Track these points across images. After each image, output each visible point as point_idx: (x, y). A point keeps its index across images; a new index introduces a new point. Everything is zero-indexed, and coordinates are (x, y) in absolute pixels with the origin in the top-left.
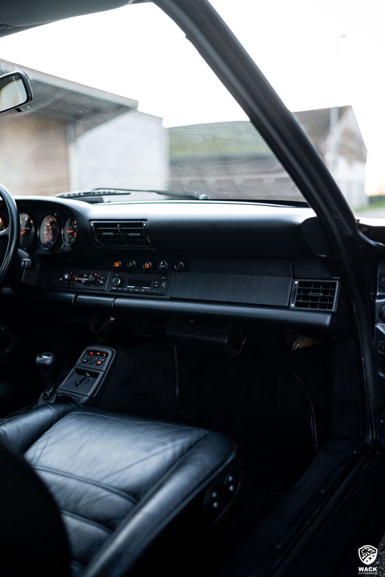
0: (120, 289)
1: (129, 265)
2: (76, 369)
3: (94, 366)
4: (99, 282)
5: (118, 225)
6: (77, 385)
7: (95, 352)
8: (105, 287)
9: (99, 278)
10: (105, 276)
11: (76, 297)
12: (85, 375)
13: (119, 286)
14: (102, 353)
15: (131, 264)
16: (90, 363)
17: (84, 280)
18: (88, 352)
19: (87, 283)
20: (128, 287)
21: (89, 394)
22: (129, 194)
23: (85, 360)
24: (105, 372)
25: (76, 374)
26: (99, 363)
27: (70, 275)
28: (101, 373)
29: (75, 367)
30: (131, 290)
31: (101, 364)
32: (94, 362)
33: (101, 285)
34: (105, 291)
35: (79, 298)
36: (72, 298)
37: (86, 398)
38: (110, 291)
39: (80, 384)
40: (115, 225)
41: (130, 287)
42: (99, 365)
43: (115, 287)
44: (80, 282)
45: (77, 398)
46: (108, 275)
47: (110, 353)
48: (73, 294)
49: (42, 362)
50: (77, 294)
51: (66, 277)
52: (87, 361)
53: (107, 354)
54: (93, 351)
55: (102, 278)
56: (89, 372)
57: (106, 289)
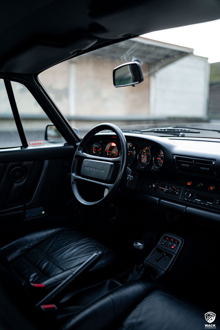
0: (190, 200)
1: (198, 186)
2: (157, 248)
3: (169, 249)
4: (176, 192)
5: (193, 161)
6: (157, 261)
7: (170, 239)
8: (179, 197)
9: (176, 190)
10: (180, 189)
11: (160, 200)
12: (163, 254)
13: (190, 198)
14: (174, 241)
15: (199, 185)
16: (166, 246)
17: (165, 189)
18: (165, 237)
19: (167, 192)
20: (196, 200)
21: (165, 270)
22: (199, 133)
23: (163, 243)
24: (176, 255)
25: (156, 251)
26: (173, 247)
27: (156, 185)
28: (174, 256)
29: (156, 246)
30: (198, 202)
31: (174, 248)
32: (169, 246)
33: (177, 195)
34: (179, 199)
35: (161, 201)
36: (157, 201)
37: (163, 272)
38: (183, 200)
39: (159, 260)
40: (191, 160)
41: (197, 200)
42: (172, 249)
43: (186, 198)
44: (163, 190)
45: (157, 270)
46: (182, 189)
47: (180, 241)
48: (158, 198)
49: (137, 247)
50: (161, 198)
51: (154, 186)
52: (165, 244)
53: (178, 243)
54: (168, 238)
55: (178, 190)
56: (166, 253)
57: (180, 199)
